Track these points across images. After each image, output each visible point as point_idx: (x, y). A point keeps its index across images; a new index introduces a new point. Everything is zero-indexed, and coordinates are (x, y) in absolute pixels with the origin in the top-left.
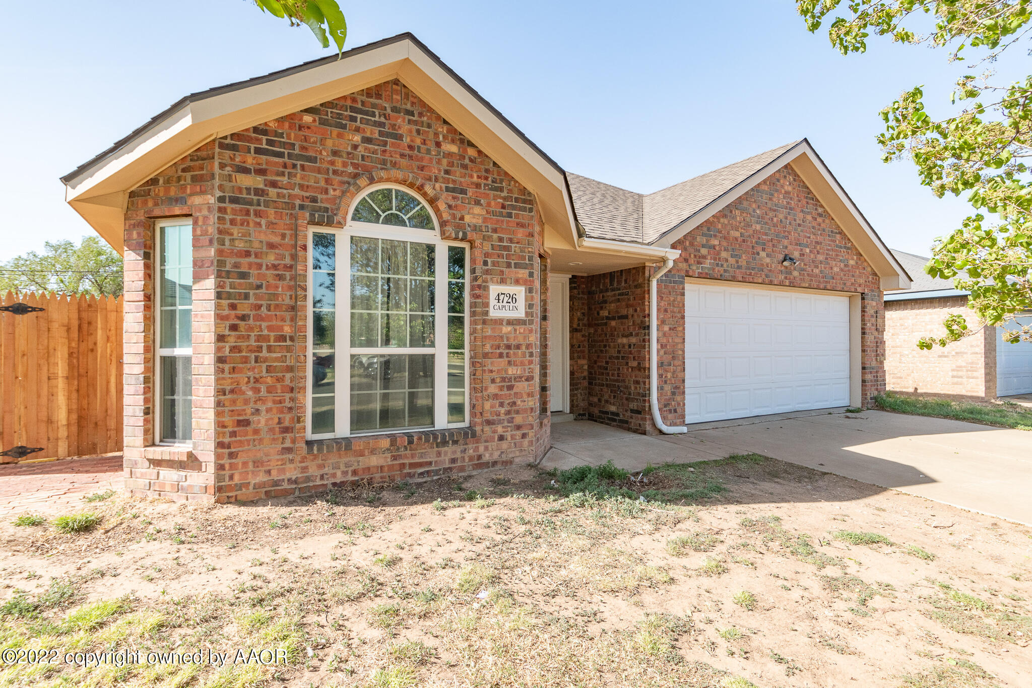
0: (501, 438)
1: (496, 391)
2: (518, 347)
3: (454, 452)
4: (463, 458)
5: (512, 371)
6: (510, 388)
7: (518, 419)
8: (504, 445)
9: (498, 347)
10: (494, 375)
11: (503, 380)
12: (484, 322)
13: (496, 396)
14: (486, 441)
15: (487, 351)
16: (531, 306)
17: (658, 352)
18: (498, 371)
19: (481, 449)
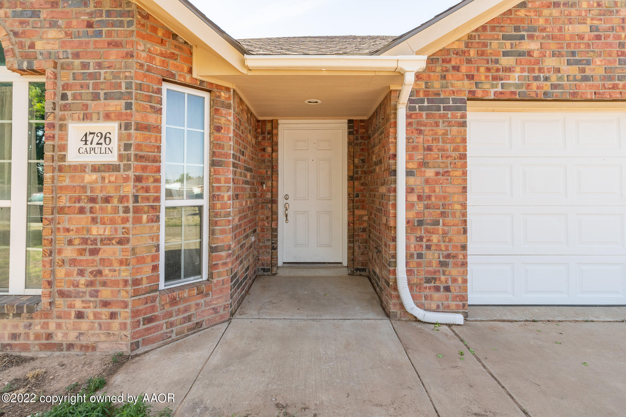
0: (80, 315)
1: (74, 255)
2: (107, 200)
3: (17, 326)
4: (27, 335)
5: (97, 231)
6: (94, 252)
7: (106, 294)
8: (84, 325)
9: (79, 200)
10: (72, 235)
11: (85, 241)
12: (61, 169)
13: (73, 262)
14: (59, 317)
15: (62, 204)
16: (127, 147)
17: (410, 206)
18: (78, 230)
19: (52, 326)
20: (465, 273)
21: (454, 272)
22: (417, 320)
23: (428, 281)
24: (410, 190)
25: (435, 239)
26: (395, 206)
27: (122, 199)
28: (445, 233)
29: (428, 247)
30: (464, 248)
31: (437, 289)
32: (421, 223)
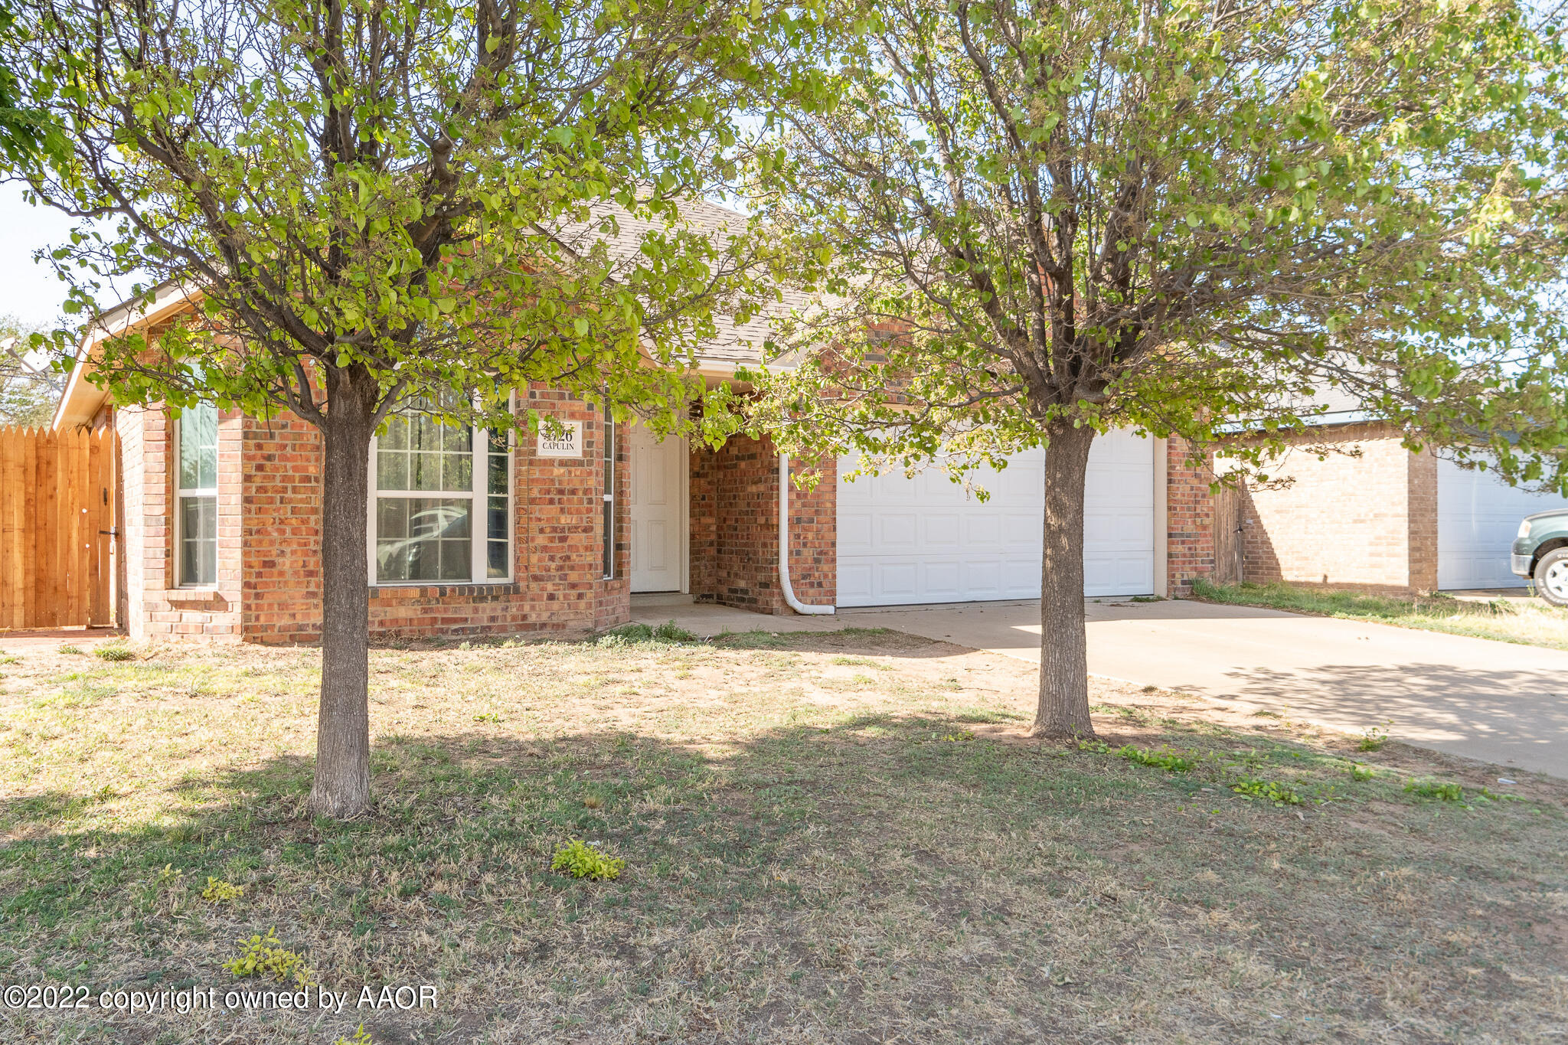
0: (551, 597)
1: (546, 543)
2: (573, 492)
3: (494, 609)
4: (505, 617)
5: (565, 520)
6: (563, 539)
7: (573, 577)
8: (555, 605)
9: (548, 492)
10: (543, 524)
11: (554, 529)
12: (531, 463)
13: (545, 549)
14: (533, 600)
15: (534, 496)
16: (590, 444)
17: (791, 503)
18: (548, 520)
19: (527, 608)
20: (834, 569)
21: (825, 567)
22: (796, 612)
23: (804, 577)
24: (791, 488)
25: (810, 536)
26: (778, 504)
27: (586, 491)
28: (818, 531)
29: (805, 545)
30: (834, 544)
31: (812, 585)
32: (799, 521)
